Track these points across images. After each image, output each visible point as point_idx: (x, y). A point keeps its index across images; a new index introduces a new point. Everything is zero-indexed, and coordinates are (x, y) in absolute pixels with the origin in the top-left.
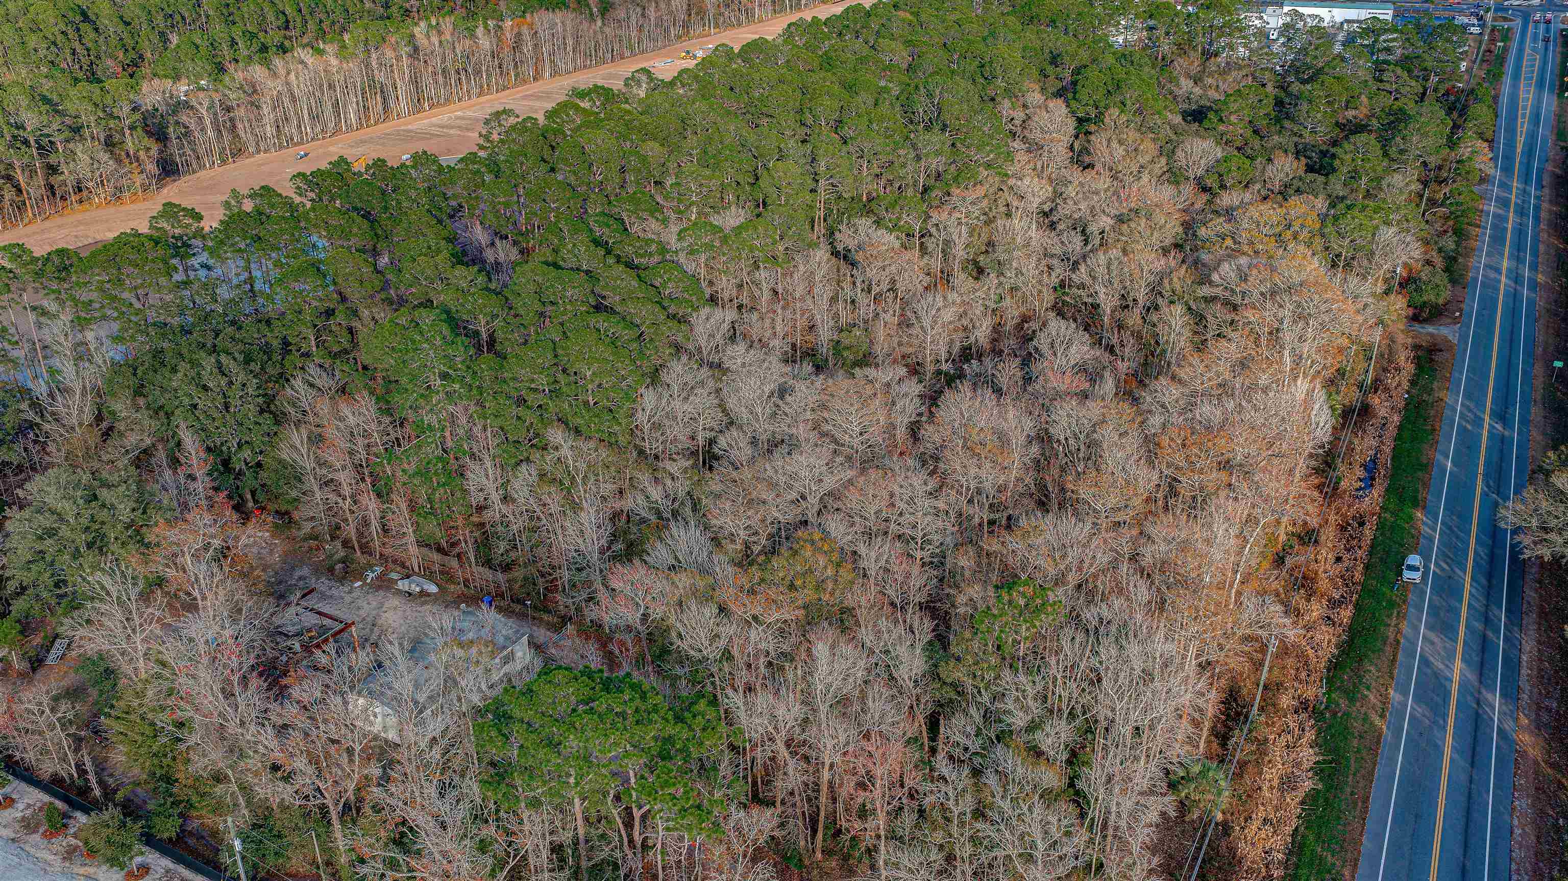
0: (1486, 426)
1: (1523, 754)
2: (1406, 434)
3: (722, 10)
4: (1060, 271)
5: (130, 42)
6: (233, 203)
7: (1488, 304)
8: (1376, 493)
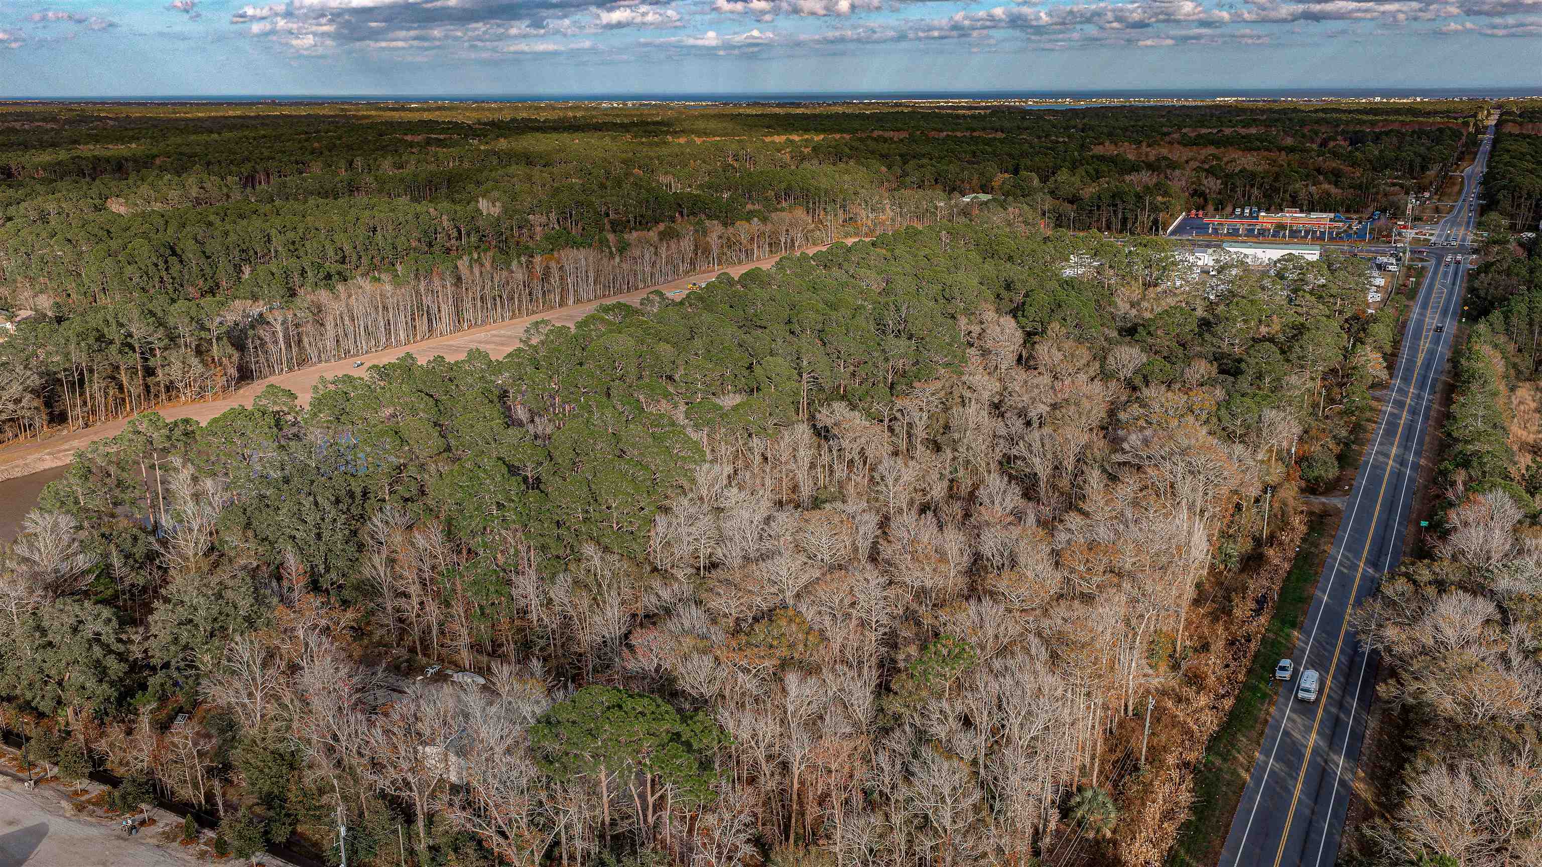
0: (1360, 570)
1: (1357, 796)
2: (1293, 577)
3: (725, 250)
4: (1002, 447)
5: (208, 271)
6: (320, 386)
7: (1375, 480)
8: (1262, 620)
